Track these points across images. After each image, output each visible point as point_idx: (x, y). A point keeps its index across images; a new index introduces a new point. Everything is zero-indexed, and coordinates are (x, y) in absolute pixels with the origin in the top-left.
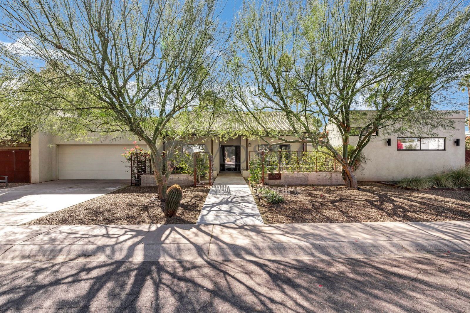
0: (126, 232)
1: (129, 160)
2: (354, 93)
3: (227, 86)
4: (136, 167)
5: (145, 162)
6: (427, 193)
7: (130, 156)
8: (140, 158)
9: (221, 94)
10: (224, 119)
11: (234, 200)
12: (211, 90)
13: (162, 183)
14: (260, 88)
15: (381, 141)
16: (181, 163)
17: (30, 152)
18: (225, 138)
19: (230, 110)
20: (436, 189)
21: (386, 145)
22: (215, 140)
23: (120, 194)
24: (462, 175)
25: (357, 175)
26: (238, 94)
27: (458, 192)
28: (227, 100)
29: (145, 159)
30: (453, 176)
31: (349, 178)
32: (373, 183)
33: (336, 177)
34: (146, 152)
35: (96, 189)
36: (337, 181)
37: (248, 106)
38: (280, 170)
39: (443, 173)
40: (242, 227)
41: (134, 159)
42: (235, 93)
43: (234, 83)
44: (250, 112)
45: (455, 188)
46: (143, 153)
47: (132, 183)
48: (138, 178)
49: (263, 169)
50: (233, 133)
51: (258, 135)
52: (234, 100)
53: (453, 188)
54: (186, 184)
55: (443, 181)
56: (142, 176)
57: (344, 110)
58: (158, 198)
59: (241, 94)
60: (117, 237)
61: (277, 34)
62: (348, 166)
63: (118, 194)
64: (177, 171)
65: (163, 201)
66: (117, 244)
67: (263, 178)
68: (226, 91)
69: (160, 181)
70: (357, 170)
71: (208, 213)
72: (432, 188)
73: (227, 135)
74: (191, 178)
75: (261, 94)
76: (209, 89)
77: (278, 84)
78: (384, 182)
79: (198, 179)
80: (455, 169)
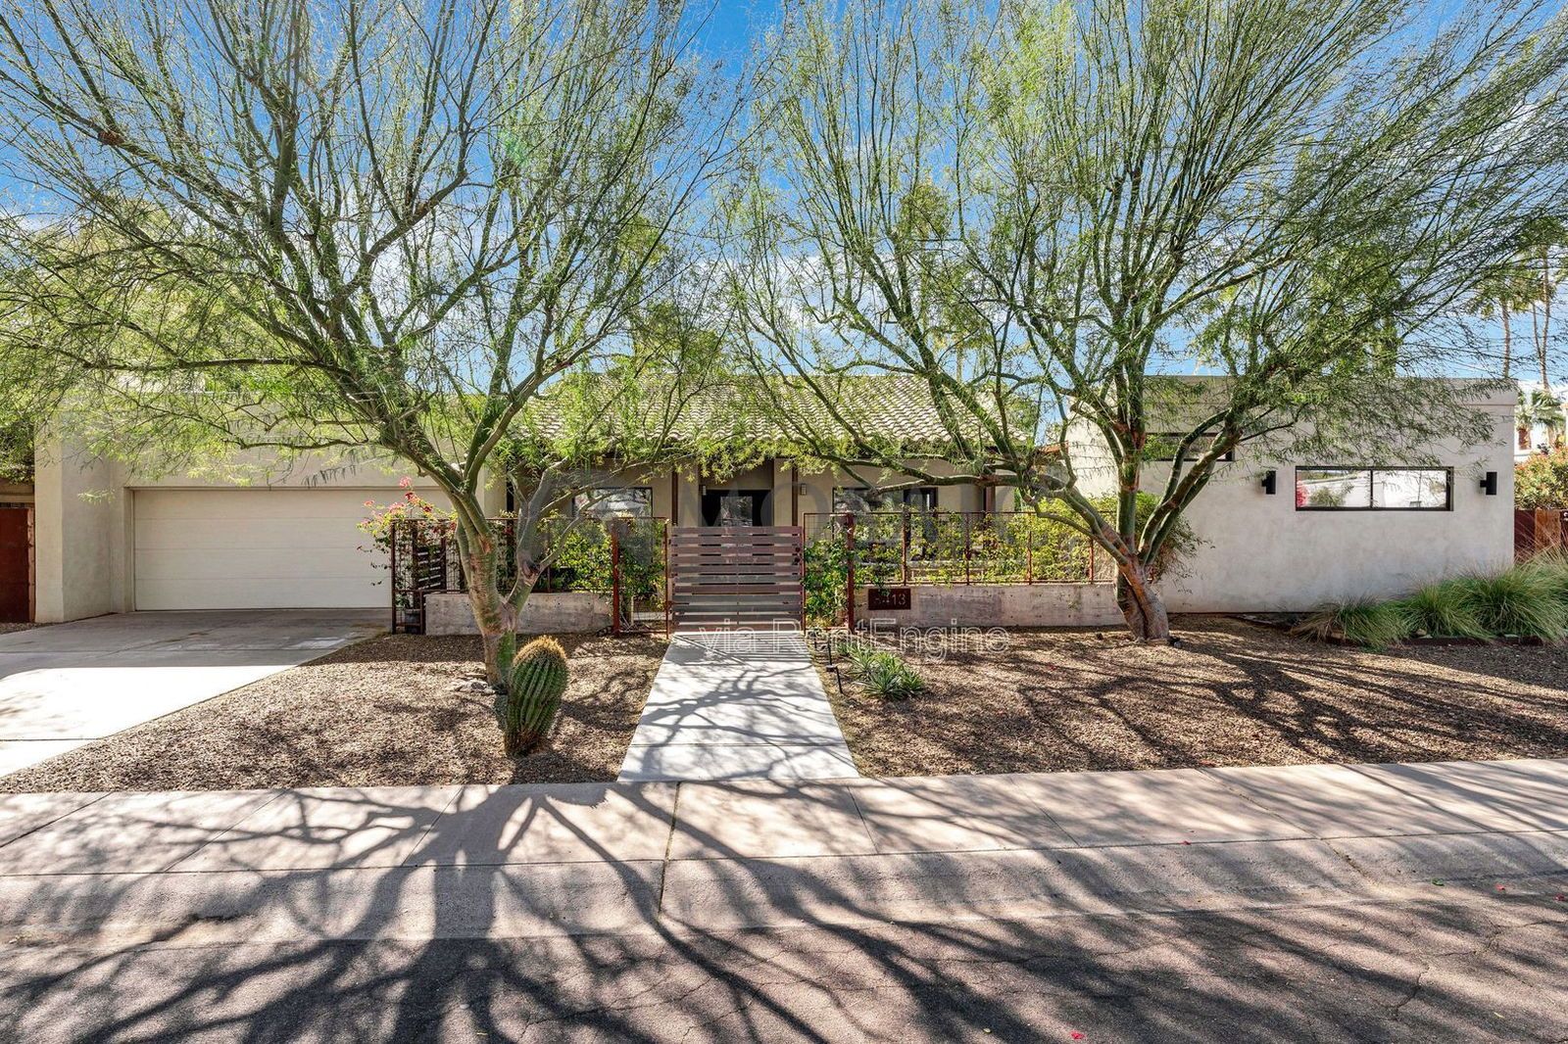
0: (372, 816)
1: (383, 545)
2: (1158, 318)
3: (729, 288)
4: (408, 568)
5: (442, 548)
6: (1398, 655)
7: (387, 528)
8: (422, 538)
9: (706, 317)
10: (716, 401)
11: (757, 686)
12: (670, 302)
13: (498, 627)
14: (841, 295)
15: (1247, 478)
16: (566, 552)
17: (30, 513)
18: (720, 467)
19: (738, 372)
20: (1426, 642)
21: (1259, 492)
22: (686, 473)
23: (351, 665)
24: (1510, 594)
25: (1166, 592)
26: (763, 314)
27: (1499, 651)
28: (728, 337)
29: (443, 541)
30: (1477, 598)
31: (1140, 606)
32: (1218, 621)
33: (1095, 600)
34: (445, 515)
35: (265, 647)
36: (1097, 612)
37: (798, 358)
38: (908, 576)
39: (1446, 586)
40: (793, 791)
41: (404, 539)
42: (754, 314)
43: (750, 280)
44: (806, 379)
45: (1487, 637)
46: (434, 517)
47: (395, 624)
48: (416, 605)
49: (851, 574)
50: (748, 450)
51: (832, 457)
52: (753, 335)
53: (1482, 636)
54: (584, 627)
55: (1448, 615)
56: (432, 598)
57: (1126, 376)
58: (484, 679)
59: (777, 314)
60: (337, 841)
61: (898, 112)
62: (1136, 563)
63: (342, 667)
64: (556, 580)
65: (501, 690)
66: (336, 868)
67: (850, 604)
68: (724, 306)
69: (491, 619)
70: (1163, 576)
71: (670, 738)
72: (1414, 639)
73: (725, 457)
74: (604, 607)
75: (841, 317)
76: (663, 298)
77: (904, 281)
78: (1251, 617)
79: (625, 610)
80: (1484, 572)
